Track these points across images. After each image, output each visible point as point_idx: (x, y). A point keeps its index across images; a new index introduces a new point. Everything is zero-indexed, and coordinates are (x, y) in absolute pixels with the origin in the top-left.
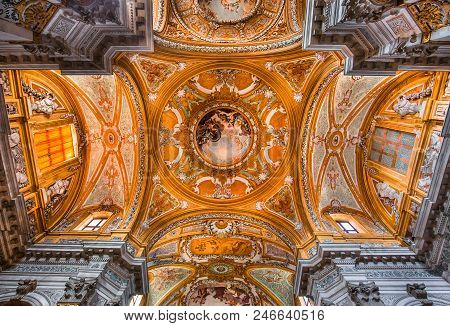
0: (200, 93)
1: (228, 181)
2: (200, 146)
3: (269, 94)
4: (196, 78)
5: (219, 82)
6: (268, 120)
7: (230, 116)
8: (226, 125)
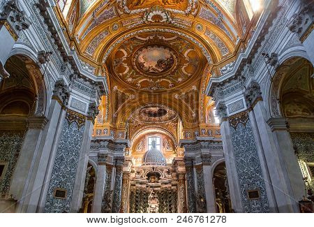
0: (169, 79)
1: (151, 38)
2: (172, 57)
3: (130, 80)
4: (170, 85)
5: (158, 83)
6: (128, 69)
7: (151, 71)
8: (154, 67)
